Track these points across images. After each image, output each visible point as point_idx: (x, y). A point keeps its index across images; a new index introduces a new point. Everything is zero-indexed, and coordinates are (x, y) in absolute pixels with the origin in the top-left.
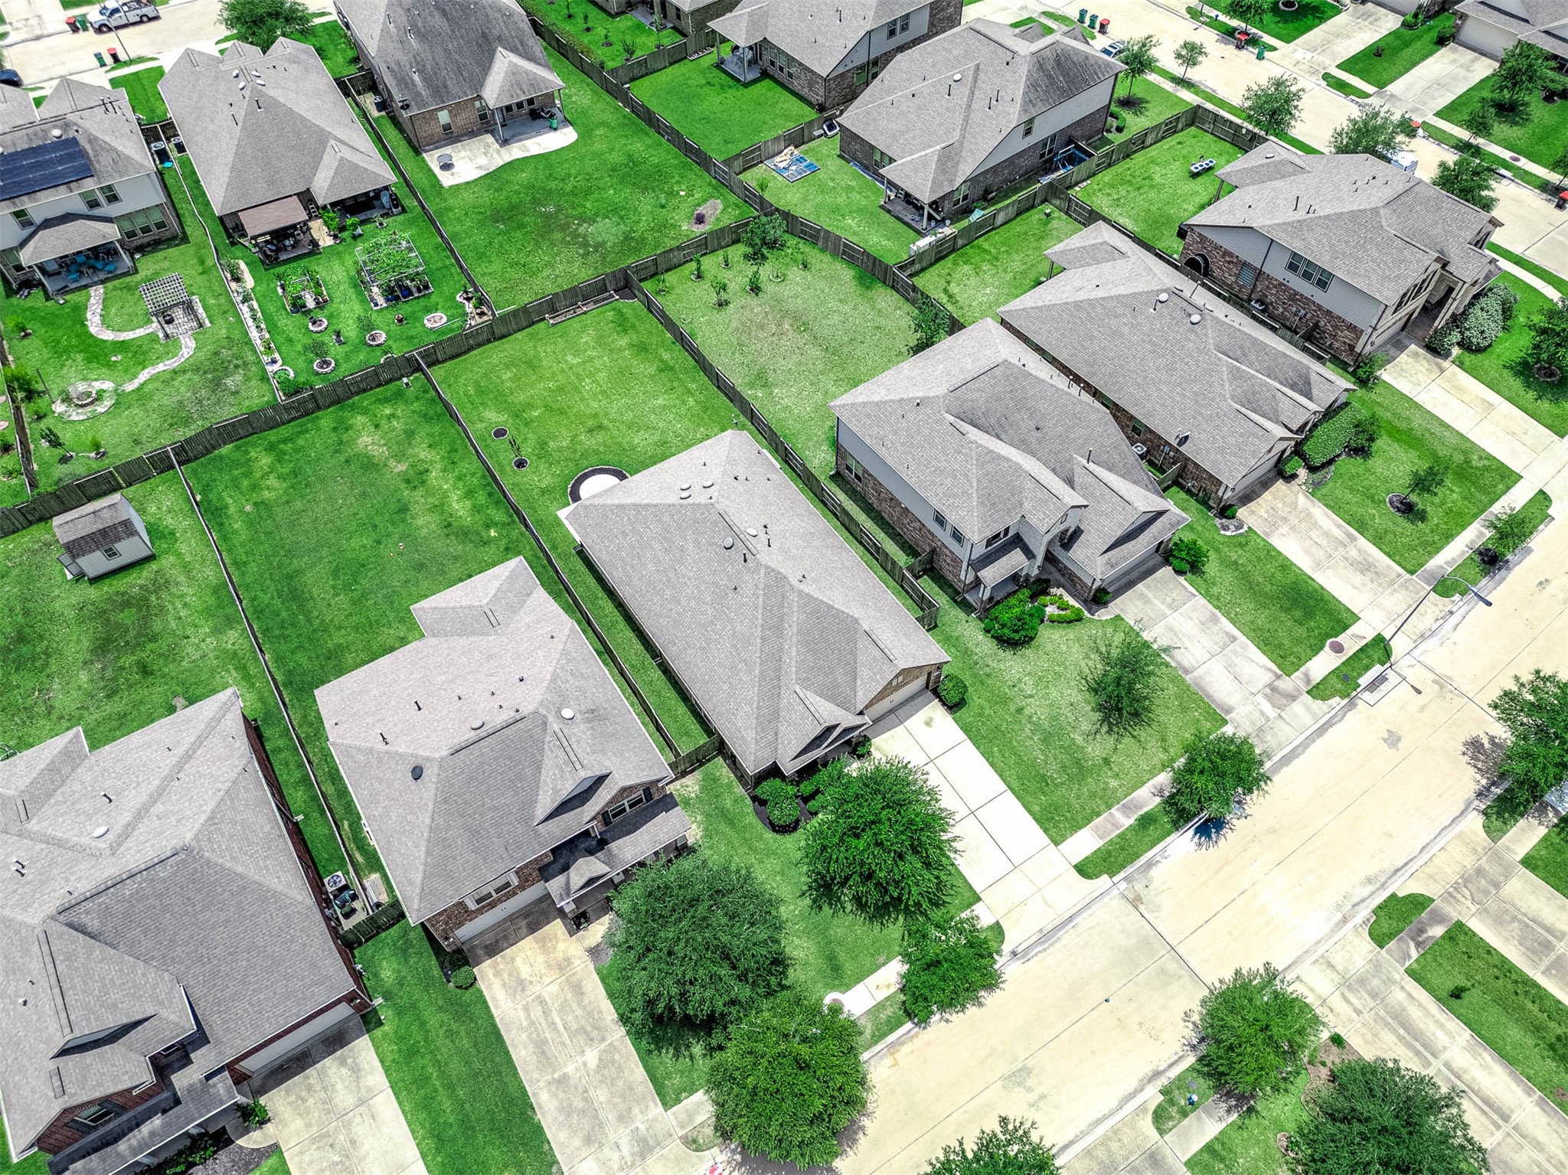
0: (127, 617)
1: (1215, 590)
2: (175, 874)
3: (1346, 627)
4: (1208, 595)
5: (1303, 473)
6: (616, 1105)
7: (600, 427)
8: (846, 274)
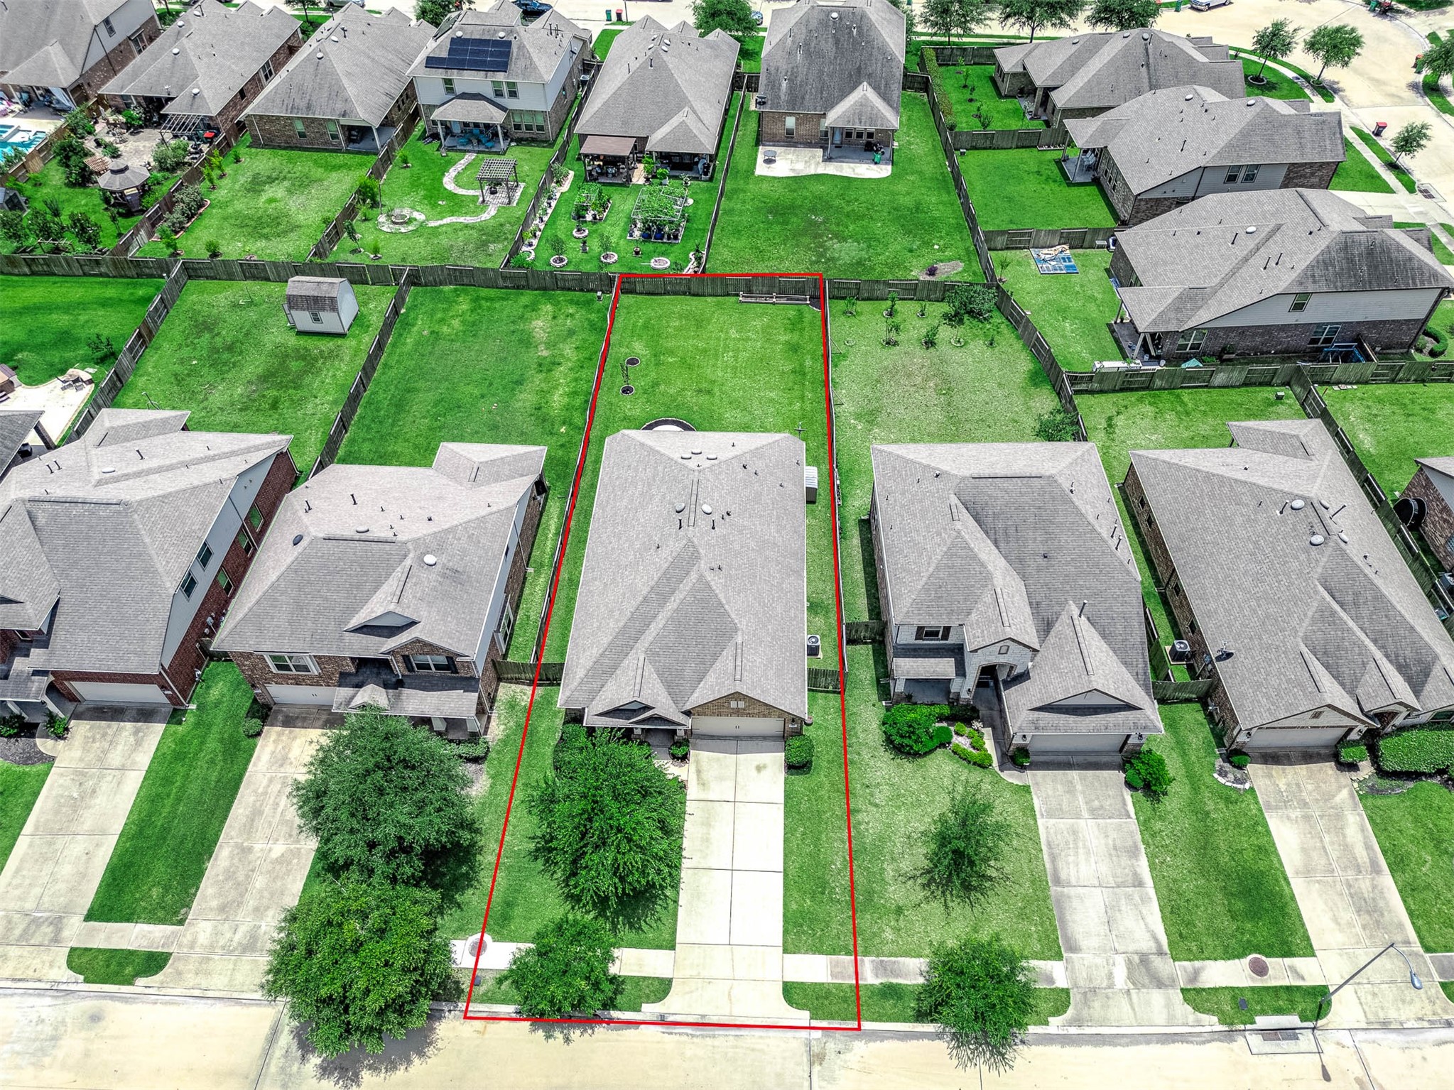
1: (1158, 825)
4: (1145, 825)
5: (1366, 769)
6: (262, 897)
7: (709, 392)
8: (1024, 363)
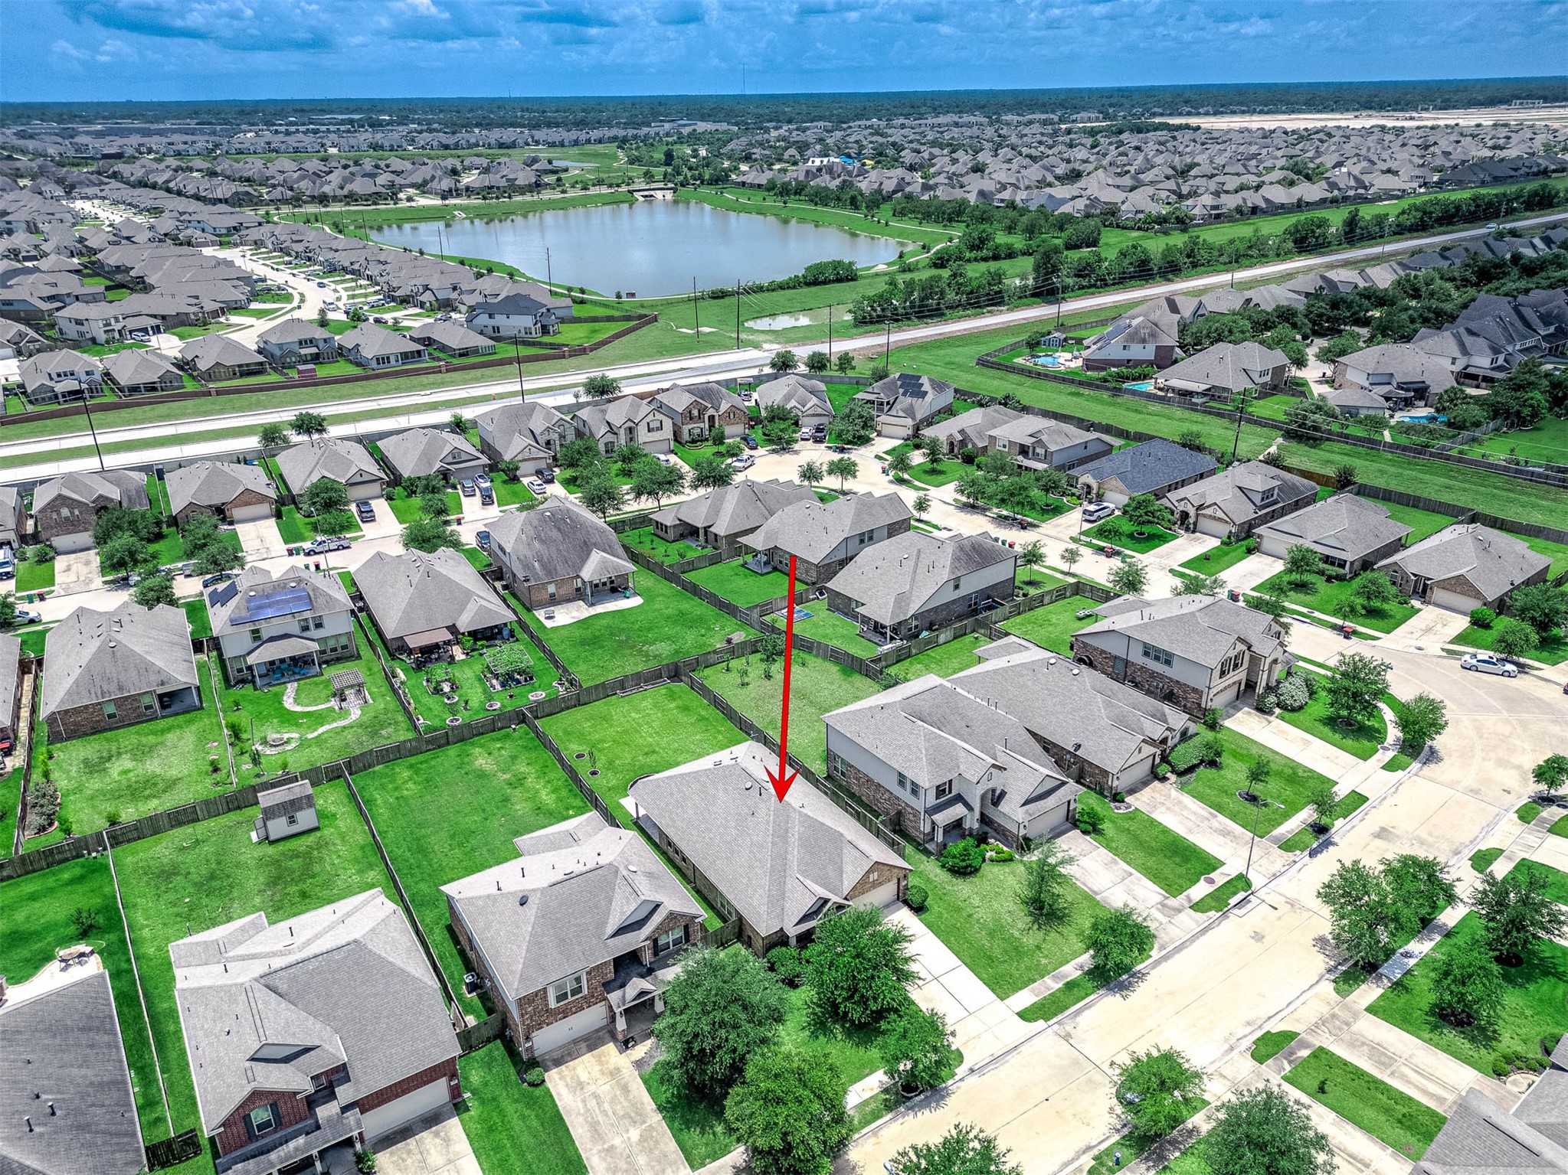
0: (295, 864)
1: (1114, 845)
2: (345, 958)
3: (1215, 869)
4: (1108, 847)
5: (1173, 778)
6: (652, 1168)
7: (654, 752)
8: (834, 669)
